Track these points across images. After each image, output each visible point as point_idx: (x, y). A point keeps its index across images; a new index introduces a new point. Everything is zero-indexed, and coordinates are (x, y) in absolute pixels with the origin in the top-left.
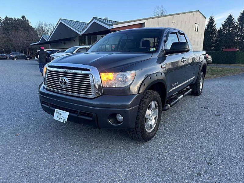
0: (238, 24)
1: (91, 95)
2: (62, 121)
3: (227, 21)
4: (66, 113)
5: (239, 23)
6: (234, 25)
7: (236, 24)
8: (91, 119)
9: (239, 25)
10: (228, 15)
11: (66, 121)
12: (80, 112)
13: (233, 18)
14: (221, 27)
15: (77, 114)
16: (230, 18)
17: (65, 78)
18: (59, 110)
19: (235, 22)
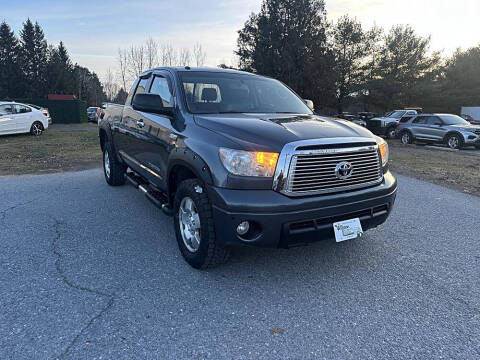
0: (23, 45)
2: (355, 236)
4: (354, 221)
5: (25, 43)
6: (18, 47)
9: (27, 47)
11: (362, 232)
13: (11, 32)
16: (5, 31)
19: (17, 41)
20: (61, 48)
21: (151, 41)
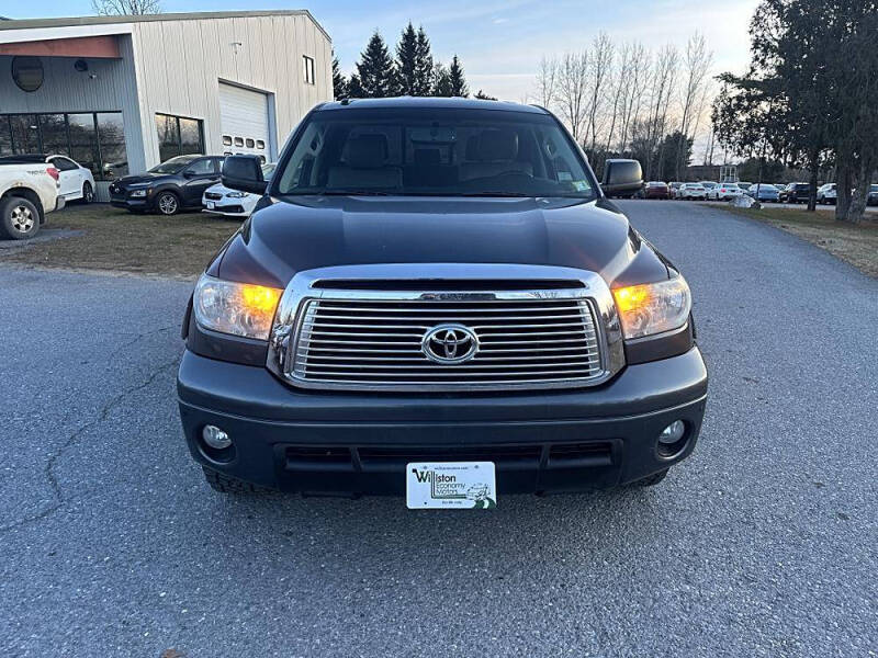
0: (399, 67)
1: (587, 374)
2: (469, 504)
3: (369, 54)
4: (477, 467)
5: (401, 64)
6: (392, 71)
7: (396, 67)
8: (607, 461)
9: (404, 70)
10: (372, 36)
11: (494, 499)
12: (553, 448)
13: (384, 48)
14: (357, 72)
15: (537, 457)
16: (376, 46)
17: (461, 328)
18: (431, 466)
19: (391, 62)
20: (455, 68)
21: (604, 40)
